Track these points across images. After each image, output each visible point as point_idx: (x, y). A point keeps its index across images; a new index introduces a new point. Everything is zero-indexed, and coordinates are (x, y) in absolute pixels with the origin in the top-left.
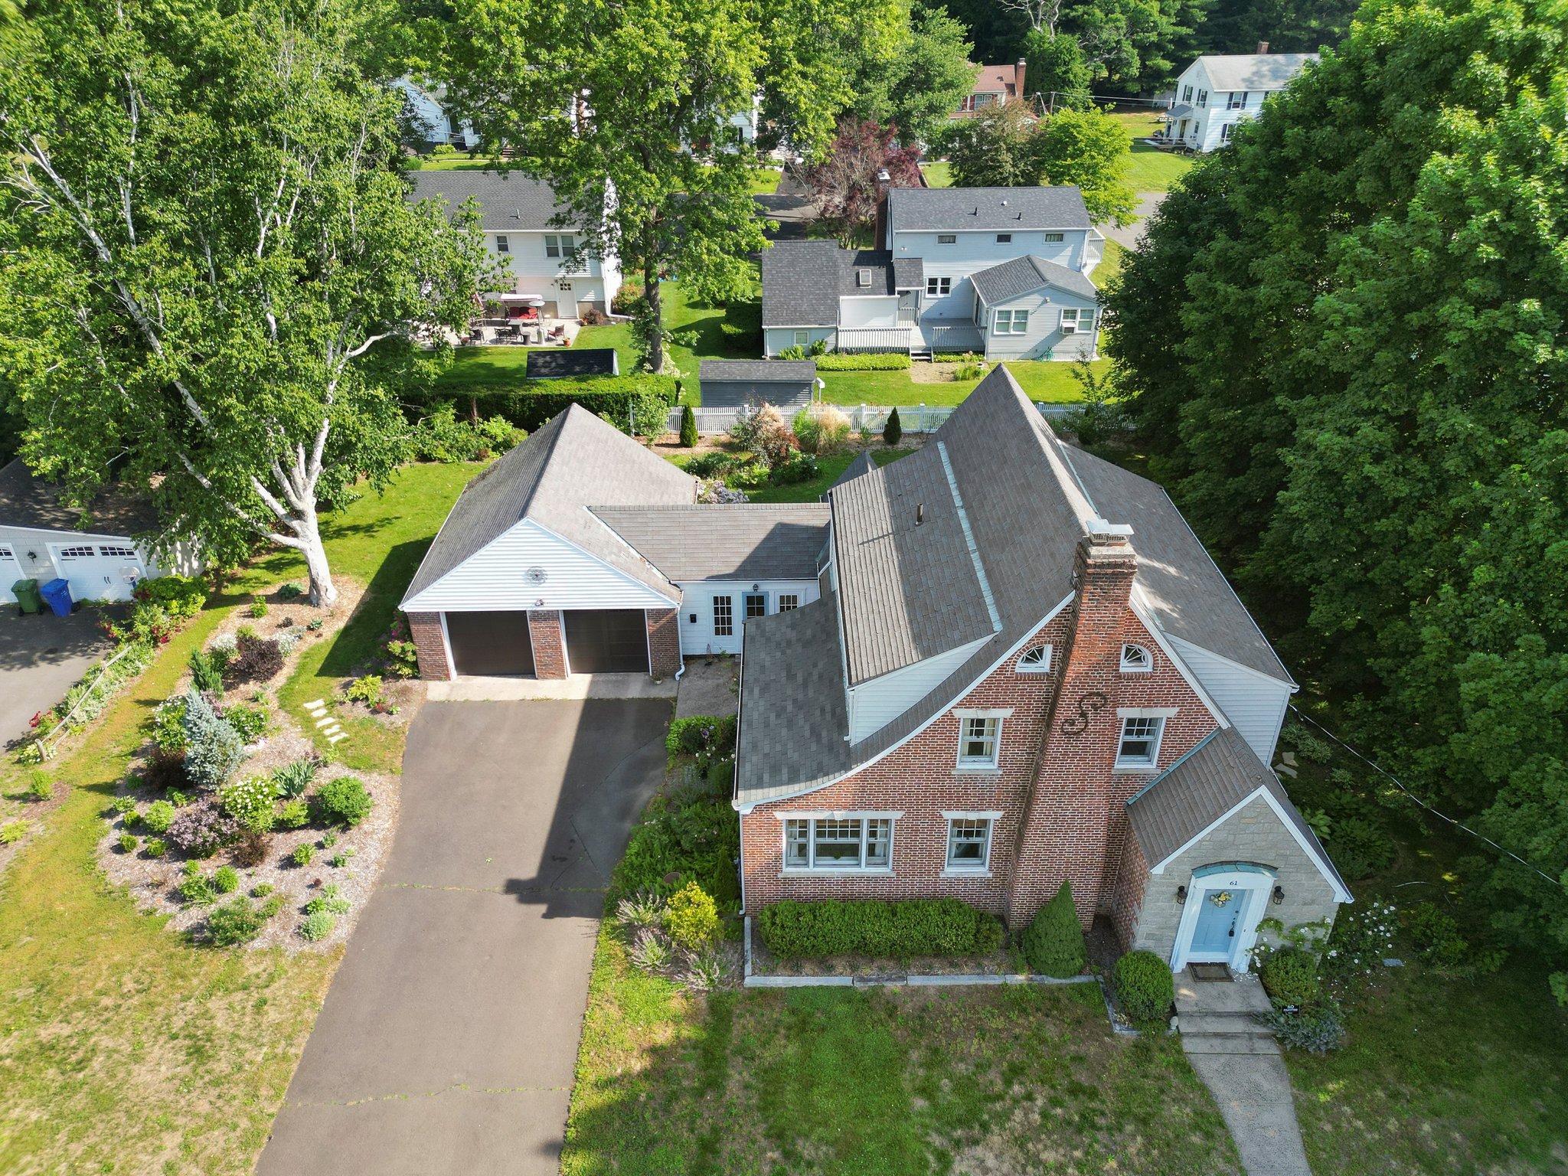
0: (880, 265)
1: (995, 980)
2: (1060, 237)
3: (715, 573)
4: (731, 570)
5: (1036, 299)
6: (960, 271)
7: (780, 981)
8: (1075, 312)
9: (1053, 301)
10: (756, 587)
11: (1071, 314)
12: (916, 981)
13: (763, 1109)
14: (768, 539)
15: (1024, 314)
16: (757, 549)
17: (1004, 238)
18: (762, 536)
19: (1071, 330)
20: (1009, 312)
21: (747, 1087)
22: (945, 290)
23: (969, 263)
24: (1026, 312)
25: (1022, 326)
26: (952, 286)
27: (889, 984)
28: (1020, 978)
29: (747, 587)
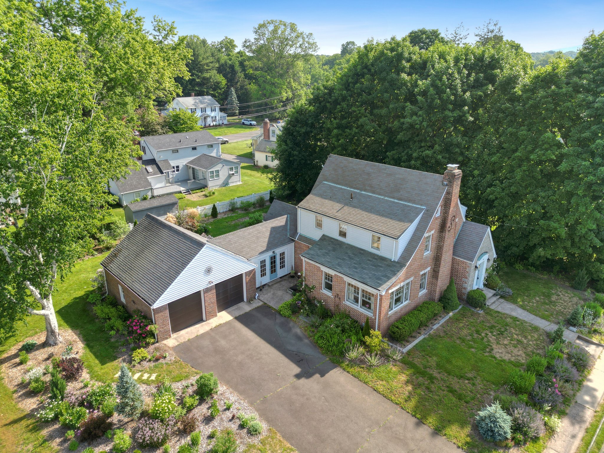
0: (152, 164)
1: (447, 318)
2: (211, 146)
3: (261, 251)
4: (265, 249)
5: (220, 165)
6: (182, 162)
7: (410, 346)
8: (232, 168)
9: (226, 165)
10: (273, 252)
11: (231, 169)
12: (435, 327)
13: (449, 375)
14: (271, 234)
15: (218, 171)
16: (269, 238)
17: (194, 148)
18: (269, 234)
19: (233, 174)
20: (213, 171)
21: (439, 373)
22: (178, 170)
23: (185, 159)
24: (218, 170)
25: (218, 176)
26: (180, 168)
27: (431, 332)
28: (451, 314)
29: (270, 253)
